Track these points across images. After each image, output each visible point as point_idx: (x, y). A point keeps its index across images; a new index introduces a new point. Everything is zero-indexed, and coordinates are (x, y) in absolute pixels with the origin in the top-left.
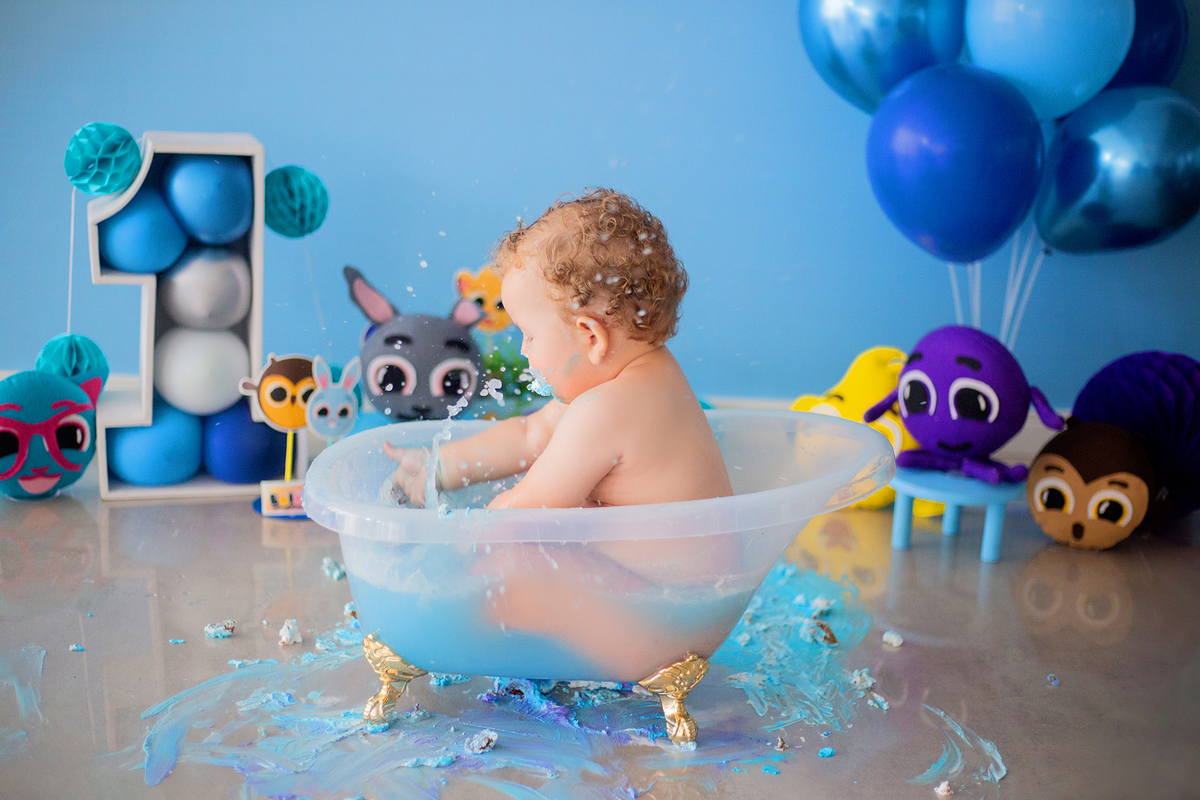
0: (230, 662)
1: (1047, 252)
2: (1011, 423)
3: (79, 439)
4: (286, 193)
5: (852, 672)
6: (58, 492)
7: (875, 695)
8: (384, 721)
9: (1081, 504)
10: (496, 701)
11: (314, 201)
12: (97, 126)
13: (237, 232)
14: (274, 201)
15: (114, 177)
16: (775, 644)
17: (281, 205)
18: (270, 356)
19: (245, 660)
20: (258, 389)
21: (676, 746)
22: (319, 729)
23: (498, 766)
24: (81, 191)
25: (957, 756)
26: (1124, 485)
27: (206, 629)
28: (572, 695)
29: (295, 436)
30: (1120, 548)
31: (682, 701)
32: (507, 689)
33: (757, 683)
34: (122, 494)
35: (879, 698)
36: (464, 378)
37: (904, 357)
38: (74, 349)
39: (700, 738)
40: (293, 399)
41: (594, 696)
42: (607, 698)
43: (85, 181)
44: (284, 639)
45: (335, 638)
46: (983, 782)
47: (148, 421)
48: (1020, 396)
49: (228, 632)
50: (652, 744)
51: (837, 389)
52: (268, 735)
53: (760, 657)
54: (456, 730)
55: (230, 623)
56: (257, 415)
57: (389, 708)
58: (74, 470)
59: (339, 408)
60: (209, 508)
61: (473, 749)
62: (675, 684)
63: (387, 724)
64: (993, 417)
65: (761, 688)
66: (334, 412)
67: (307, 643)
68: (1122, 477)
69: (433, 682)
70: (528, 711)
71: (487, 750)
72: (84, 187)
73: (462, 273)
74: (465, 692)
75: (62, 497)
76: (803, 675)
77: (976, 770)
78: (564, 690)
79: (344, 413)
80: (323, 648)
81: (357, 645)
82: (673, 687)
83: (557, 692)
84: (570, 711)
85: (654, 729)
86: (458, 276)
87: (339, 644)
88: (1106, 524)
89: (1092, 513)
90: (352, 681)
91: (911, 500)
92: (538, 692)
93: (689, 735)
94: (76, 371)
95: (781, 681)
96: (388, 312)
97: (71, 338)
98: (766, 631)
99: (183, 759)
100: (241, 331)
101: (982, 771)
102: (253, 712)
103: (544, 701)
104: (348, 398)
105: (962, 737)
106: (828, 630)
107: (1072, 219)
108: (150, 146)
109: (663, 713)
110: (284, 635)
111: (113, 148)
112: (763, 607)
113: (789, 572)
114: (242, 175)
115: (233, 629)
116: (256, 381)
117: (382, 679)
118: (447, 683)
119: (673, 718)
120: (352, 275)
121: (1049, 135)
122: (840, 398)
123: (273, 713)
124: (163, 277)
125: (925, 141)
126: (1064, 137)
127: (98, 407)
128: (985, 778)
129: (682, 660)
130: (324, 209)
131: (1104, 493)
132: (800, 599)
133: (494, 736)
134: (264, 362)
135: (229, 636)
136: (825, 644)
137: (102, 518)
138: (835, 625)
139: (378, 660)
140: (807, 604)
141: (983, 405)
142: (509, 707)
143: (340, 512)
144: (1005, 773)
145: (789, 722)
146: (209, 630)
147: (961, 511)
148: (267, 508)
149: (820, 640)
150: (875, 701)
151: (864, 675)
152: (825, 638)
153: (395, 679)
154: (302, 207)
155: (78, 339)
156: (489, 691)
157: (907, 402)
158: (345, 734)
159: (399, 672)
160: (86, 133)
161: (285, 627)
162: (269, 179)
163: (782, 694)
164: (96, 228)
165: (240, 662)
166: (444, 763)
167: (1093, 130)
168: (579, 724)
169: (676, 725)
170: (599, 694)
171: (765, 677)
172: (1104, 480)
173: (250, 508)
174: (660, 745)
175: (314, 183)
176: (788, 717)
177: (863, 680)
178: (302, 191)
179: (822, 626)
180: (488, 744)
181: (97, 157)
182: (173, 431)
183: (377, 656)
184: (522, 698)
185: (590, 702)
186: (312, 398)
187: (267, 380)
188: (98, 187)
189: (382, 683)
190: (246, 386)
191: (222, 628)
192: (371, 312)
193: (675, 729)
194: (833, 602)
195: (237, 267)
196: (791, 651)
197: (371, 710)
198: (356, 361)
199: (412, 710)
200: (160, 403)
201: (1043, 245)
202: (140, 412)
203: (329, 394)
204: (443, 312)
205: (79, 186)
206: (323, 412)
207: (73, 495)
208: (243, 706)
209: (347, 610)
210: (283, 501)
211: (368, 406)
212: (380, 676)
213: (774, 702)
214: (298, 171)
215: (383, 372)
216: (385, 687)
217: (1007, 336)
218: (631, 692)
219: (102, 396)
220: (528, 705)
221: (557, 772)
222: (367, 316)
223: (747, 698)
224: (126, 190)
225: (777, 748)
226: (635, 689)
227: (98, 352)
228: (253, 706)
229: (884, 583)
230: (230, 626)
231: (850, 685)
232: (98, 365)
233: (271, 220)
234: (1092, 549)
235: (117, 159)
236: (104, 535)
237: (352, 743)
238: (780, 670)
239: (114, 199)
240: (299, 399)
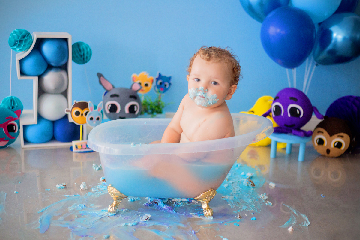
0: (65, 196)
1: (317, 65)
2: (307, 118)
3: (14, 129)
4: (78, 50)
5: (260, 195)
6: (8, 146)
7: (268, 201)
8: (115, 212)
9: (329, 143)
10: (149, 206)
11: (87, 53)
12: (18, 30)
13: (64, 62)
14: (75, 53)
15: (24, 46)
16: (236, 187)
17: (77, 54)
18: (75, 101)
19: (70, 195)
20: (71, 112)
21: (207, 218)
22: (94, 215)
23: (151, 225)
24: (14, 51)
25: (294, 219)
26: (342, 137)
27: (57, 186)
28: (173, 203)
29: (83, 126)
30: (341, 157)
31: (208, 204)
32: (153, 202)
33: (231, 199)
34: (28, 146)
35: (269, 203)
36: (135, 107)
37: (273, 99)
38: (12, 100)
39: (214, 215)
40: (82, 115)
41: (180, 204)
42: (184, 204)
43: (15, 47)
44: (82, 188)
45: (98, 188)
46: (303, 227)
47: (36, 123)
48: (310, 110)
49: (64, 187)
50: (199, 217)
51: (252, 109)
52: (78, 217)
53: (231, 191)
54: (137, 215)
55: (64, 184)
56: (71, 120)
57: (116, 208)
58: (13, 139)
59: (97, 117)
60: (56, 150)
61: (143, 220)
62: (206, 198)
63: (115, 213)
64: (301, 116)
65: (232, 200)
66: (95, 119)
67: (89, 190)
68: (342, 134)
69: (129, 200)
70: (160, 209)
71: (147, 220)
72: (15, 49)
73: (134, 75)
74: (139, 203)
75: (9, 147)
76: (245, 196)
77: (301, 223)
78: (171, 202)
79: (98, 119)
80: (94, 191)
81: (105, 190)
82: (205, 199)
83: (169, 203)
84: (173, 208)
85: (199, 213)
86: (133, 77)
87: (99, 189)
88: (337, 149)
89: (332, 146)
90: (104, 200)
91: (276, 142)
92: (162, 203)
93: (211, 214)
94: (13, 107)
95: (238, 198)
96: (111, 87)
97: (11, 97)
98: (233, 183)
99: (52, 225)
100: (65, 94)
101: (302, 223)
102: (73, 210)
103: (165, 205)
104: (100, 114)
105: (296, 213)
106: (252, 182)
107: (324, 55)
108: (35, 36)
109: (202, 209)
110: (82, 187)
111: (24, 37)
112: (231, 176)
113: (239, 165)
114: (64, 44)
115: (65, 186)
116: (70, 109)
117: (114, 199)
118: (134, 201)
119: (205, 209)
120: (100, 75)
121: (317, 28)
122: (253, 112)
123: (79, 211)
124: (40, 77)
125: (278, 30)
126: (322, 29)
127: (20, 118)
128: (303, 226)
129: (208, 191)
130: (91, 55)
131: (336, 139)
132: (243, 173)
133: (149, 216)
134: (73, 103)
135: (64, 188)
136: (251, 187)
137: (22, 154)
138: (254, 181)
139: (113, 193)
140: (245, 175)
141: (298, 112)
142: (154, 207)
143: (100, 146)
144: (309, 224)
145: (241, 210)
146: (58, 186)
147: (292, 146)
148: (74, 149)
149: (250, 185)
150: (268, 203)
151: (264, 195)
152: (251, 185)
153: (118, 199)
154: (84, 54)
155: (13, 97)
156: (147, 203)
157: (275, 112)
158: (102, 217)
159: (119, 197)
160: (15, 32)
161: (82, 185)
162: (73, 46)
163: (239, 201)
164: (19, 62)
165: (68, 196)
166: (134, 225)
167: (331, 26)
168: (176, 212)
169: (207, 211)
170: (182, 203)
171: (233, 197)
172: (336, 135)
173: (69, 149)
174: (202, 218)
175: (87, 47)
176: (241, 209)
177: (264, 197)
178: (83, 49)
179: (250, 181)
180: (148, 218)
181: (19, 40)
182: (44, 125)
183: (112, 191)
184: (157, 204)
185: (179, 205)
186: (88, 114)
187: (74, 109)
188: (19, 49)
189: (114, 200)
190: (67, 111)
191: (62, 185)
192: (106, 87)
193: (206, 213)
194: (253, 174)
195: (63, 74)
196: (241, 189)
197: (111, 209)
198: (102, 102)
199: (123, 209)
200: (40, 117)
201: (315, 63)
202: (34, 120)
203: (93, 113)
204: (128, 87)
205: (13, 49)
206: (92, 119)
207: (12, 147)
208: (70, 209)
209: (101, 179)
210: (80, 147)
211: (105, 117)
212: (113, 198)
213: (236, 204)
214: (82, 43)
215: (110, 106)
216: (115, 202)
217: (305, 90)
218: (192, 202)
219: (21, 115)
220: (159, 207)
221: (170, 227)
222: (105, 88)
223: (228, 203)
224: (28, 50)
225: (238, 218)
226: (193, 201)
227: (20, 101)
228: (73, 209)
229: (268, 169)
230: (64, 185)
231: (260, 199)
232: (20, 106)
233: (74, 59)
234: (333, 157)
235: (25, 40)
236: (23, 159)
237: (104, 219)
238: (238, 195)
239: (25, 53)
240: (84, 115)
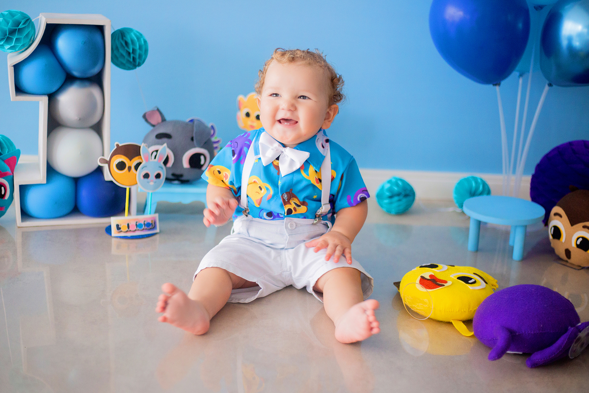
3: (3, 193)
4: (124, 44)
11: (140, 47)
12: (9, 11)
13: (96, 70)
14: (117, 48)
15: (18, 40)
17: (121, 51)
20: (109, 163)
34: (29, 223)
36: (202, 158)
40: (130, 168)
43: (2, 43)
47: (45, 182)
56: (107, 177)
58: (1, 210)
59: (156, 174)
60: (78, 232)
66: (152, 176)
73: (240, 97)
79: (158, 176)
88: (581, 251)
89: (574, 244)
100: (98, 128)
108: (44, 20)
111: (18, 24)
116: (107, 158)
124: (52, 97)
130: (146, 51)
134: (112, 147)
137: (18, 239)
148: (114, 231)
154: (134, 50)
160: (2, 15)
162: (113, 36)
164: (12, 69)
172: (581, 225)
173: (105, 231)
175: (139, 36)
178: (132, 41)
182: (59, 187)
186: (140, 168)
190: (101, 161)
195: (95, 91)
200: (51, 171)
202: (39, 176)
206: (146, 176)
210: (124, 228)
214: (131, 30)
219: (16, 167)
233: (114, 60)
235: (19, 29)
236: (19, 247)
240: (133, 168)
